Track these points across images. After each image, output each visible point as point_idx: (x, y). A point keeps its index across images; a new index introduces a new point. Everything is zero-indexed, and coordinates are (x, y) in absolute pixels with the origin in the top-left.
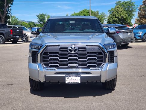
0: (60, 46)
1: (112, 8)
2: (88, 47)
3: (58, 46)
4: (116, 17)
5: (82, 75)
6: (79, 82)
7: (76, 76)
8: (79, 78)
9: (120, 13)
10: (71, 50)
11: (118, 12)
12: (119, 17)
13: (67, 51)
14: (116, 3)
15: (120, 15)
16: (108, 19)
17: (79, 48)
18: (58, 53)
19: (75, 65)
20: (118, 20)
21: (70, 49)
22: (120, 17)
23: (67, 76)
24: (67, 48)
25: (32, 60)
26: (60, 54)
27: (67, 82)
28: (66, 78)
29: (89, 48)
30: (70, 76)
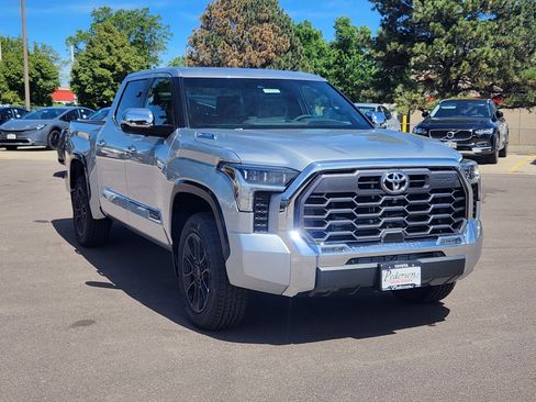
0: (358, 172)
1: (81, 32)
2: (433, 172)
3: (353, 171)
4: (102, 66)
5: (423, 261)
6: (418, 282)
7: (410, 266)
8: (418, 270)
9: (116, 51)
10: (389, 185)
11: (109, 49)
12: (114, 65)
13: (378, 186)
14: (94, 14)
15: (119, 59)
16: (75, 72)
17: (411, 177)
18: (352, 195)
19: (399, 230)
20: (113, 76)
21: (390, 180)
22: (119, 66)
23: (387, 268)
24: (378, 178)
25: (256, 222)
26: (360, 199)
27: (385, 286)
28: (384, 273)
29: (436, 177)
30: (393, 267)
